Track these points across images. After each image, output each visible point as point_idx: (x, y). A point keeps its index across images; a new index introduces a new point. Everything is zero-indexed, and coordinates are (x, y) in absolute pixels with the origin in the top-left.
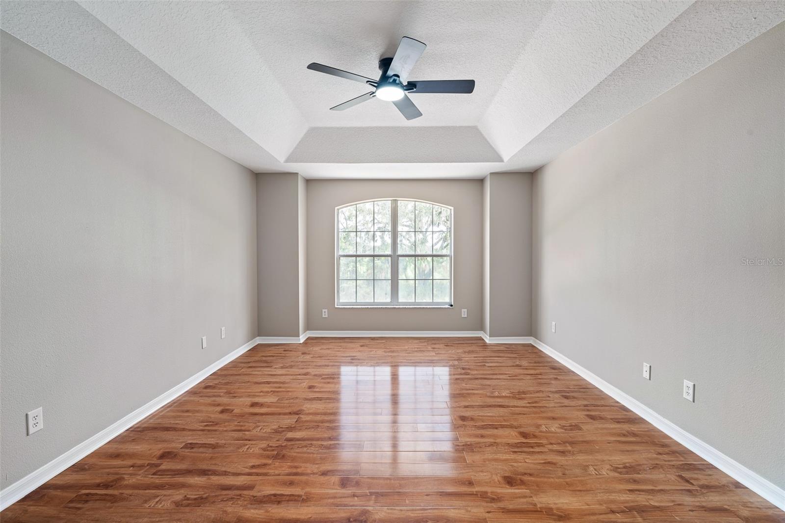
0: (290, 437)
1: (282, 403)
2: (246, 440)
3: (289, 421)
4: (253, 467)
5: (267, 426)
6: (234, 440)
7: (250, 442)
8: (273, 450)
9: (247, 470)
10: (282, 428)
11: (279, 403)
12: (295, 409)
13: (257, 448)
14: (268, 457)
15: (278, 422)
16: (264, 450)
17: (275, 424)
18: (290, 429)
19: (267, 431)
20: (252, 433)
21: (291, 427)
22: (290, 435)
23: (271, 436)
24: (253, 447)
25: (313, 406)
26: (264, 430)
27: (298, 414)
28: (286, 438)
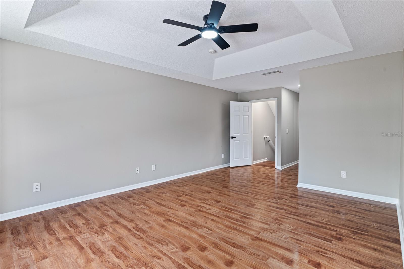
0: (267, 226)
1: (265, 253)
2: (292, 232)
3: (264, 235)
4: (287, 219)
5: (279, 237)
6: (299, 234)
7: (290, 230)
8: (277, 222)
9: (289, 218)
10: (270, 232)
11: (268, 255)
12: (257, 243)
13: (285, 226)
14: (280, 220)
15: (272, 237)
16: (282, 224)
17: (273, 236)
18: (265, 230)
19: (279, 233)
20: (289, 235)
21: (264, 230)
22: (267, 227)
23: (278, 230)
24: (287, 227)
25: (243, 240)
26: (282, 235)
27: (257, 238)
28: (269, 226)
